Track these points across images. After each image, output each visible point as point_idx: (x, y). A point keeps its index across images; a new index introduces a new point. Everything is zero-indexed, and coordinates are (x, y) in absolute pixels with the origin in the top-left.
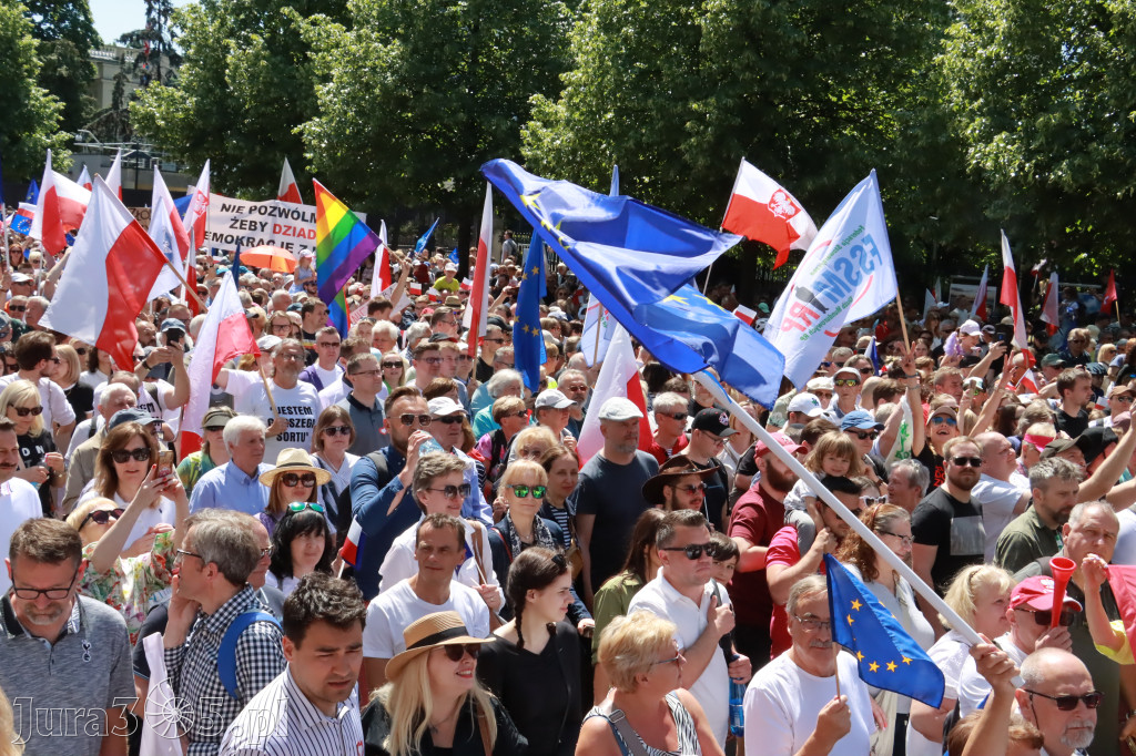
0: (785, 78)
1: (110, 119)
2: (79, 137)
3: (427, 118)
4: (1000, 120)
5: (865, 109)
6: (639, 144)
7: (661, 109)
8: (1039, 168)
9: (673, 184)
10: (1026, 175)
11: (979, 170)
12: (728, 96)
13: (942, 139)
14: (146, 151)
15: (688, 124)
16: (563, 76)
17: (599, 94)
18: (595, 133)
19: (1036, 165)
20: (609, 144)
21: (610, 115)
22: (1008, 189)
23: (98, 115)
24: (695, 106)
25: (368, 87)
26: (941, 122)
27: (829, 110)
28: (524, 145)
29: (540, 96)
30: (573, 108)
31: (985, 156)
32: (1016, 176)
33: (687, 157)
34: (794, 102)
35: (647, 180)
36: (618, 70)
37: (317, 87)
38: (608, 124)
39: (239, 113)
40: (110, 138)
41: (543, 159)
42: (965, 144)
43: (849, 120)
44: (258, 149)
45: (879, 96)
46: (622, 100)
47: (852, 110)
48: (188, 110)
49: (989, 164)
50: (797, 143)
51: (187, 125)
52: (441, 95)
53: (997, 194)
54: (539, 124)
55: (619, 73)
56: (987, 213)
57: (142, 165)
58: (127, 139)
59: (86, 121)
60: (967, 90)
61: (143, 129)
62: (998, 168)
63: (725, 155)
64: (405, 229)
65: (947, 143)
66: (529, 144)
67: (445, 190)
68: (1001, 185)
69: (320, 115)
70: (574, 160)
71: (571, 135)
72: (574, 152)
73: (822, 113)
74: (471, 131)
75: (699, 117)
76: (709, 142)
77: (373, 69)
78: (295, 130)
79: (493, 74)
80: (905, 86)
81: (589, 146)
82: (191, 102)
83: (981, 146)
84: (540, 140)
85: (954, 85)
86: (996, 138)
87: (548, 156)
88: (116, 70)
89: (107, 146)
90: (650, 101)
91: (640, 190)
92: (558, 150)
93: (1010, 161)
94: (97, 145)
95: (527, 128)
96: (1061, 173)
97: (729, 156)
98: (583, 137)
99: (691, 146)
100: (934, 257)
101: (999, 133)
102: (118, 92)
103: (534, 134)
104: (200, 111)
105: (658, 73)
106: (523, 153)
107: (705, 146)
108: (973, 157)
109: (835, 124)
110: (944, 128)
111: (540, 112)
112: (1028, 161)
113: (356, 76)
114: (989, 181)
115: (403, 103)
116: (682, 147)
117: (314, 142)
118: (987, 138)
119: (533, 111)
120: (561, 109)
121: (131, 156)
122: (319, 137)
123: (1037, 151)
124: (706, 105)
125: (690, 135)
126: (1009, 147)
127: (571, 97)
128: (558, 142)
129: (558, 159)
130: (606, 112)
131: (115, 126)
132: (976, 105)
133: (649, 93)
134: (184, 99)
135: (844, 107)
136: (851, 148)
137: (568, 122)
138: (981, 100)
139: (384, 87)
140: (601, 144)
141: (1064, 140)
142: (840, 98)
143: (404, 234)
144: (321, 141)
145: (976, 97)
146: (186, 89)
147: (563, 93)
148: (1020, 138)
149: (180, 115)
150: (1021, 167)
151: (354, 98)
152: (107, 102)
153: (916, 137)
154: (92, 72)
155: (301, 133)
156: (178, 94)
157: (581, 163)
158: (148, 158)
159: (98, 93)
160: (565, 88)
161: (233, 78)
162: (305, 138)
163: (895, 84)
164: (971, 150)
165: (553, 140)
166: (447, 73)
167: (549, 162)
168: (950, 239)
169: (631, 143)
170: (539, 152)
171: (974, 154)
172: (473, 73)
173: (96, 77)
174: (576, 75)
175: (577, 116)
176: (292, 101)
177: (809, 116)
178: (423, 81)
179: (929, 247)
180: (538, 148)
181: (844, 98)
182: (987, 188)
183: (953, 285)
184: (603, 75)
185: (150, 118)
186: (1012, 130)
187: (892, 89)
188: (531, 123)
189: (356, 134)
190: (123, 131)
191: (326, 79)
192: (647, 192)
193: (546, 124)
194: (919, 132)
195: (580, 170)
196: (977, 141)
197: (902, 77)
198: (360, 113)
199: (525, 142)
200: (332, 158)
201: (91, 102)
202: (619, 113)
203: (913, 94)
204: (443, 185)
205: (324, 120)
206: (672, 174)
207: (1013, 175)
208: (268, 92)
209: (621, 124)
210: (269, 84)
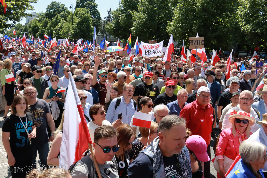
0: (210, 17)
1: (103, 31)
2: (98, 33)
3: (151, 26)
4: (247, 22)
5: (224, 22)
7: (189, 23)
11: (244, 31)
12: (200, 20)
13: (237, 26)
14: (108, 35)
15: (193, 25)
16: (173, 18)
17: (179, 21)
18: (178, 27)
21: (181, 24)
22: (248, 34)
23: (101, 30)
24: (195, 22)
25: (141, 22)
26: (237, 23)
27: (218, 23)
29: (169, 21)
30: (175, 23)
34: (212, 21)
35: (187, 35)
36: (182, 16)
37: (133, 22)
38: (180, 26)
39: (121, 27)
40: (103, 34)
42: (241, 26)
43: (221, 24)
44: (124, 32)
45: (226, 20)
46: (183, 21)
47: (222, 23)
48: (113, 27)
49: (245, 30)
51: (113, 29)
52: (153, 23)
54: (169, 26)
55: (182, 17)
57: (107, 37)
58: (105, 33)
59: (99, 31)
60: (242, 17)
61: (107, 30)
62: (247, 30)
63: (200, 30)
65: (238, 27)
69: (134, 26)
70: (175, 32)
71: (174, 27)
72: (175, 30)
73: (217, 23)
74: (158, 28)
75: (195, 24)
77: (142, 18)
78: (130, 29)
79: (162, 19)
80: (231, 18)
81: (177, 30)
82: (114, 26)
83: (244, 27)
84: (169, 29)
85: (240, 17)
88: (104, 23)
89: (102, 35)
90: (187, 21)
93: (249, 29)
94: (101, 35)
95: (167, 27)
98: (176, 28)
99: (194, 28)
101: (247, 24)
102: (104, 26)
103: (168, 28)
104: (115, 27)
105: (189, 17)
107: (196, 28)
109: (219, 25)
110: (238, 24)
111: (169, 24)
113: (140, 20)
114: (245, 33)
115: (147, 24)
116: (193, 29)
117: (133, 31)
118: (245, 25)
119: (168, 24)
120: (173, 23)
121: (106, 36)
122: (133, 30)
124: (196, 22)
125: (194, 27)
126: (249, 26)
127: (174, 21)
130: (180, 24)
131: (103, 32)
132: (243, 20)
133: (187, 20)
134: (113, 25)
135: (220, 22)
137: (174, 25)
138: (244, 19)
139: (144, 21)
140: (179, 29)
142: (220, 21)
144: (134, 31)
145: (243, 18)
146: (113, 24)
147: (173, 21)
149: (112, 28)
151: (139, 24)
152: (102, 28)
153: (233, 26)
154: (100, 24)
155: (131, 30)
156: (112, 24)
158: (108, 36)
159: (101, 27)
160: (173, 20)
161: (121, 21)
162: (132, 30)
163: (229, 18)
164: (242, 27)
165: (171, 28)
166: (154, 19)
168: (238, 43)
169: (184, 29)
171: (243, 28)
172: (158, 19)
173: (101, 24)
174: (175, 18)
175: (175, 24)
176: (130, 25)
177: (215, 24)
178: (150, 21)
181: (221, 20)
184: (179, 18)
185: (108, 28)
186: (249, 24)
187: (229, 19)
188: (168, 26)
189: (140, 29)
190: (105, 32)
191: (135, 21)
193: (170, 26)
194: (233, 25)
195: (176, 34)
197: (231, 17)
198: (140, 26)
200: (136, 33)
201: (100, 28)
202: (182, 24)
203: (233, 19)
205: (134, 27)
207: (249, 31)
208: (126, 23)
209: (182, 25)
210: (126, 22)
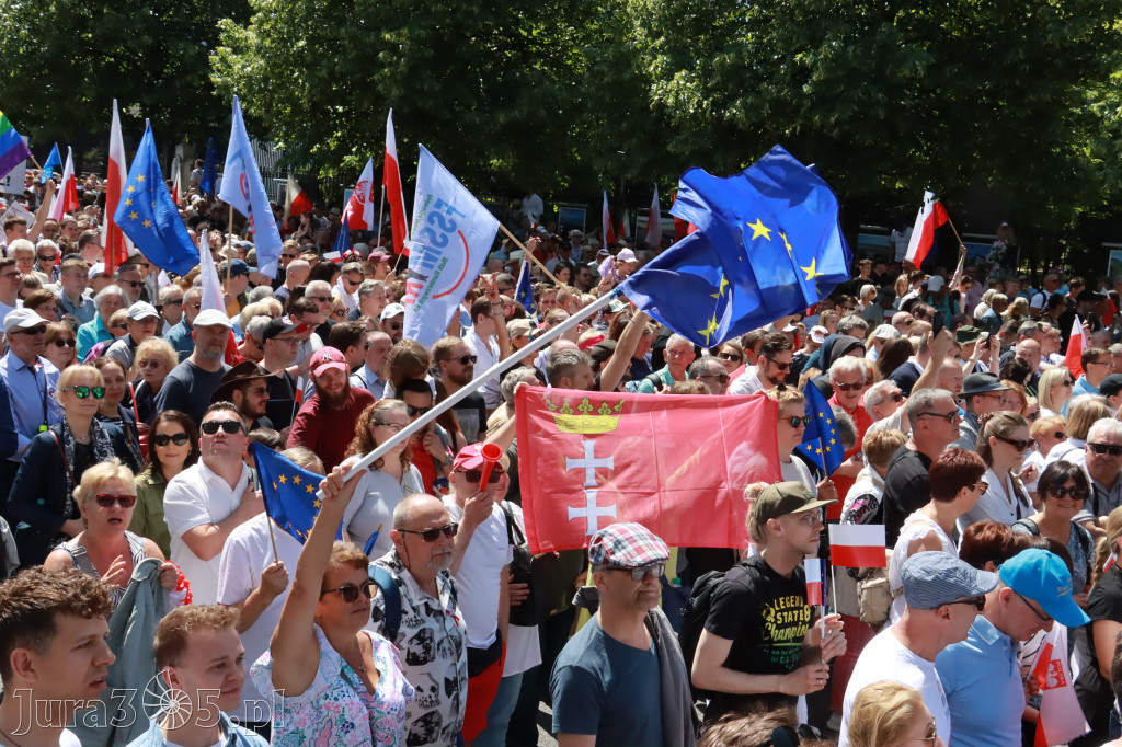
6: (332, 74)
8: (715, 105)
9: (366, 114)
10: (704, 111)
19: (713, 102)
20: (301, 72)
28: (213, 72)
31: (667, 92)
32: (695, 113)
33: (380, 87)
41: (233, 86)
50: (489, 76)
53: (678, 129)
56: (670, 148)
64: (90, 155)
66: (219, 71)
67: (132, 116)
68: (682, 120)
76: (402, 73)
86: (677, 75)
87: (238, 83)
91: (335, 119)
92: (249, 77)
96: (734, 111)
97: (423, 88)
100: (622, 190)
106: (213, 79)
108: (655, 94)
112: (706, 98)
123: (714, 89)
128: (249, 69)
129: (249, 86)
136: (540, 83)
141: (737, 81)
143: (89, 161)
148: (698, 76)
150: (700, 104)
157: (273, 91)
167: (240, 90)
170: (229, 79)
179: (617, 180)
180: (228, 75)
182: (668, 124)
183: (639, 218)
192: (341, 122)
196: (659, 78)
199: (214, 68)
204: (128, 110)
206: (366, 105)
